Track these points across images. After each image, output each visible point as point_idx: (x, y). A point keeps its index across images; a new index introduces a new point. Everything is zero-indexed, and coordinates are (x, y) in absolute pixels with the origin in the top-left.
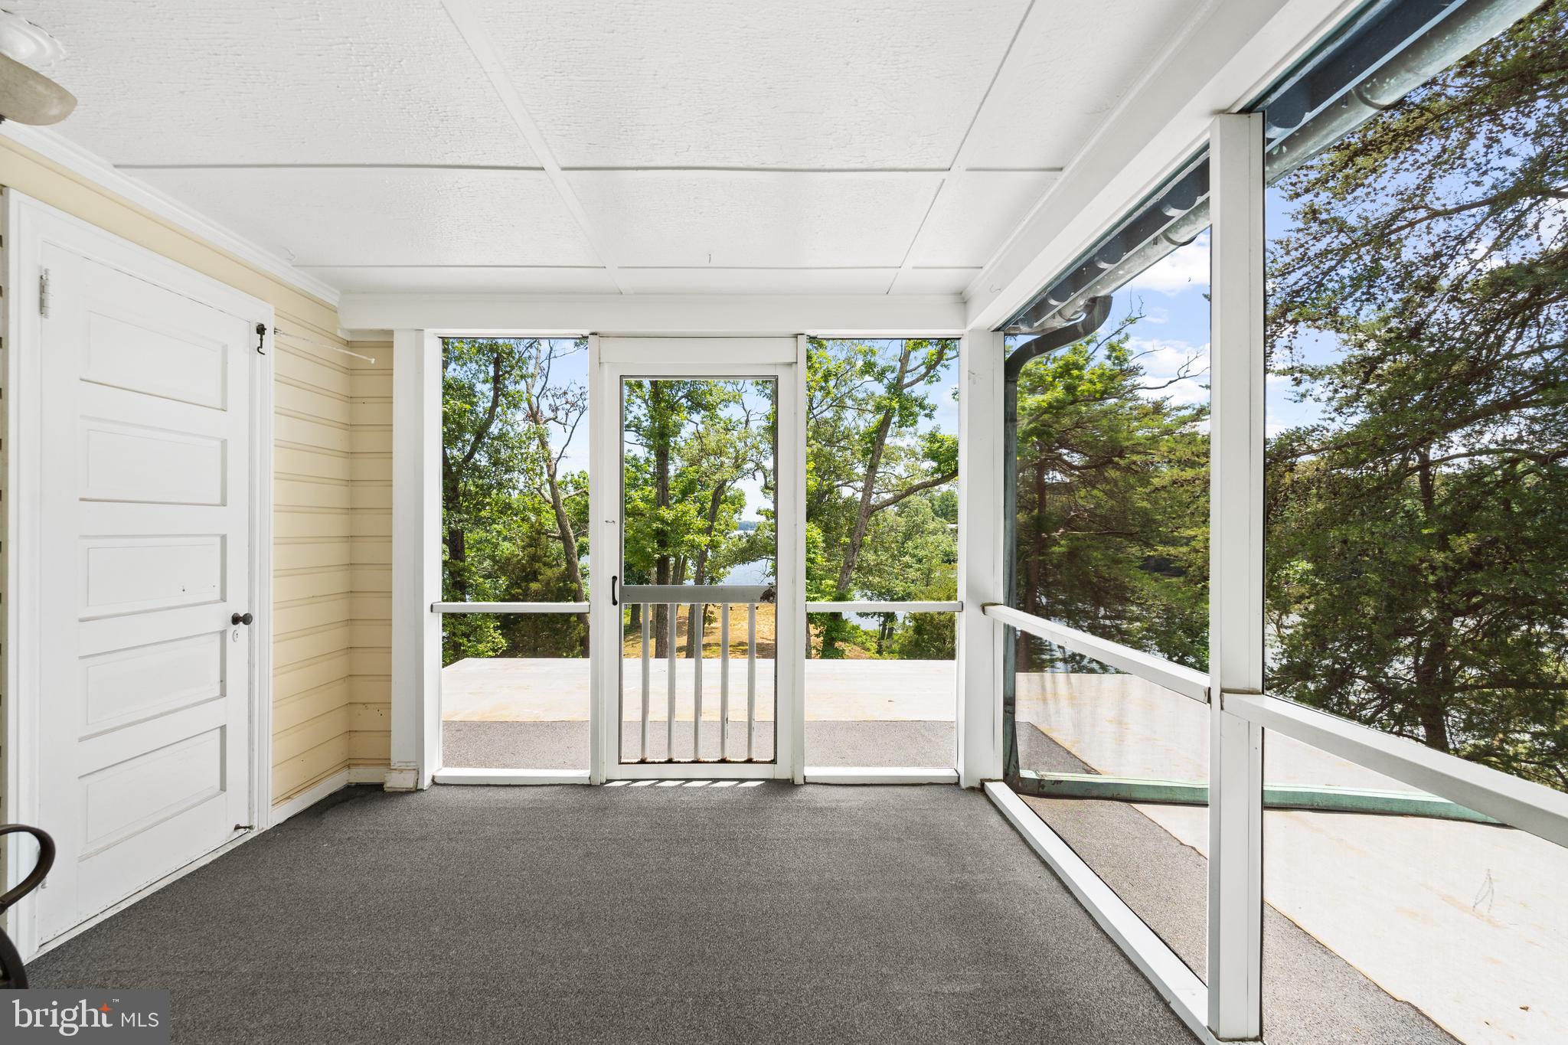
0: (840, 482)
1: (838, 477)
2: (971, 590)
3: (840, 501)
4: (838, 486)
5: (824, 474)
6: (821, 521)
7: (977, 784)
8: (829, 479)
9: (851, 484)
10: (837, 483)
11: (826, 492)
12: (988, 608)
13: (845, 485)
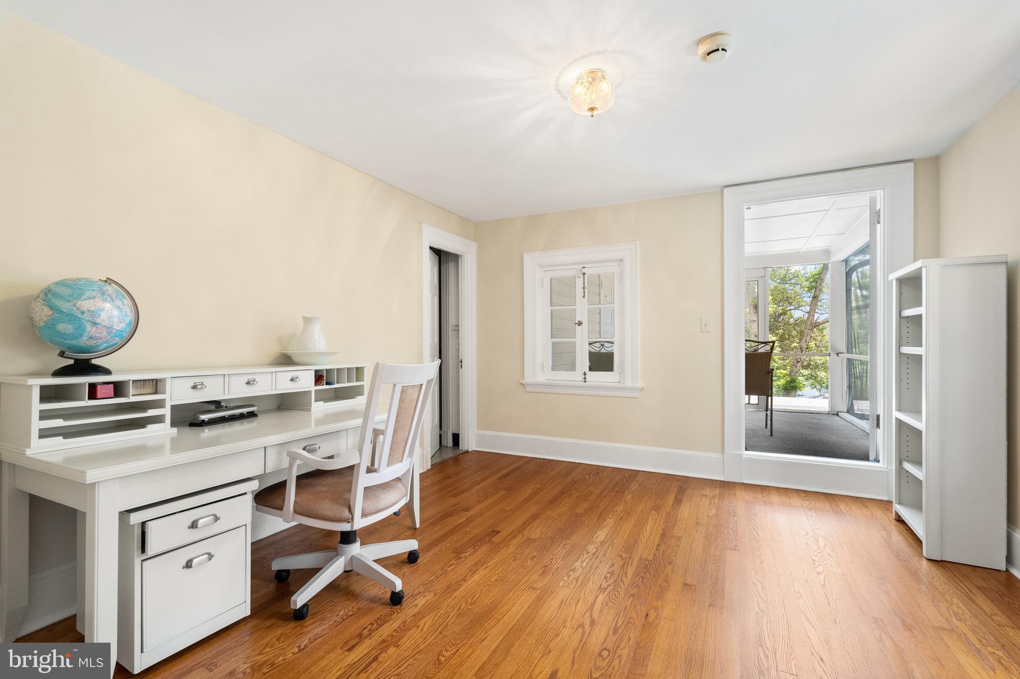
0: (792, 307)
1: (790, 304)
2: (832, 349)
3: (792, 321)
4: (791, 310)
5: (780, 301)
6: (777, 334)
7: (835, 413)
8: (783, 306)
9: (800, 308)
10: (789, 308)
11: (781, 315)
12: (839, 354)
13: (796, 309)
